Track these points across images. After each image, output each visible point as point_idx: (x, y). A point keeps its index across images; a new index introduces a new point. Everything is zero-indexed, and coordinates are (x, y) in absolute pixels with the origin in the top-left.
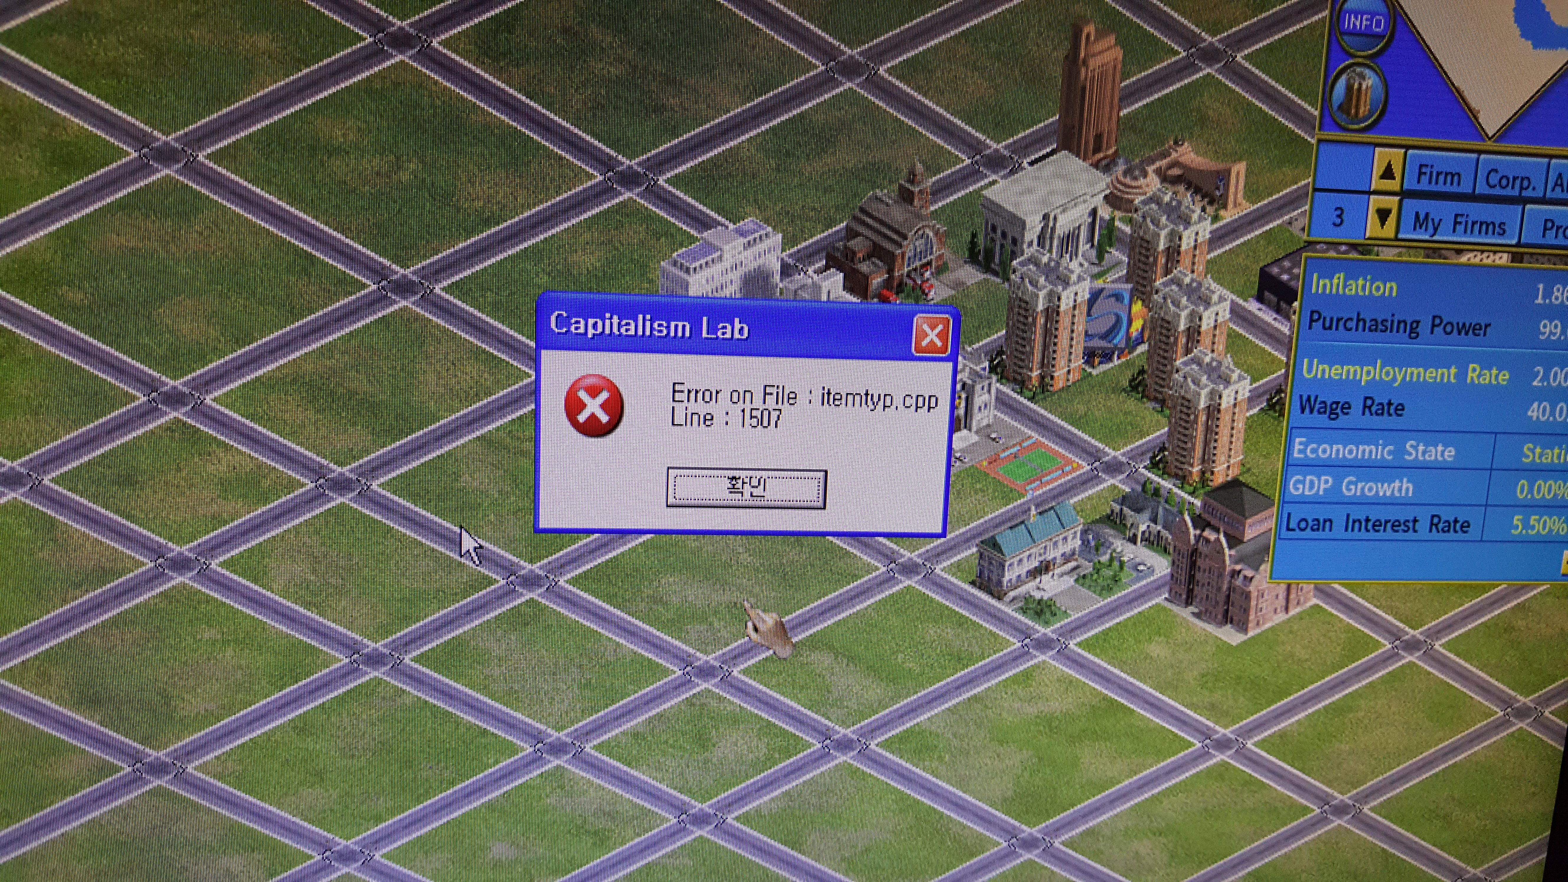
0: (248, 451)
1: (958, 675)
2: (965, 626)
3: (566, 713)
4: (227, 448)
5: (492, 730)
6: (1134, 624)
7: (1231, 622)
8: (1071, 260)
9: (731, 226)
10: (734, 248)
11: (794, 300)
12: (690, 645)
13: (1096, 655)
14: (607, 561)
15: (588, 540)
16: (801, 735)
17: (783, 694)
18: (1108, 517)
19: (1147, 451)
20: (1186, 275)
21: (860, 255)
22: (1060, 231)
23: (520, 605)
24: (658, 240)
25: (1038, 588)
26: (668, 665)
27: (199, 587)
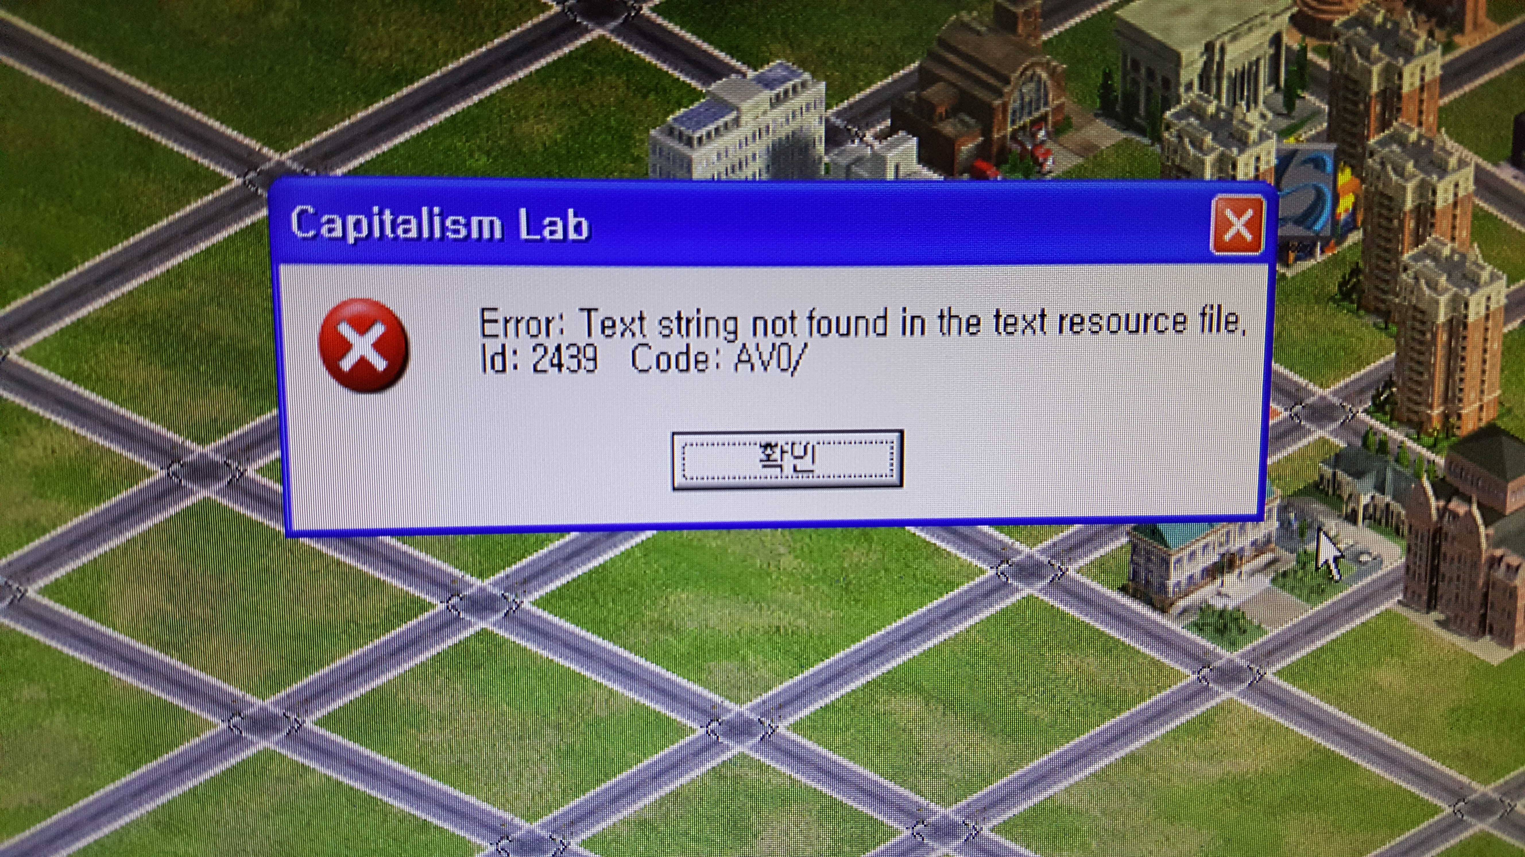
0: (71, 427)
1: (1107, 724)
2: (1115, 652)
3: (540, 794)
4: (43, 423)
5: (435, 821)
6: (1356, 641)
7: (1491, 632)
8: (1248, 110)
9: (751, 74)
10: (756, 106)
11: (848, 181)
12: (715, 690)
13: (1303, 688)
14: (591, 572)
15: (562, 541)
16: (880, 817)
17: (852, 759)
18: (1316, 485)
19: (1368, 387)
20: (1411, 130)
21: (941, 110)
22: (1229, 68)
23: (467, 639)
24: (645, 97)
25: (1219, 594)
26: (684, 721)
27: (12, 625)
